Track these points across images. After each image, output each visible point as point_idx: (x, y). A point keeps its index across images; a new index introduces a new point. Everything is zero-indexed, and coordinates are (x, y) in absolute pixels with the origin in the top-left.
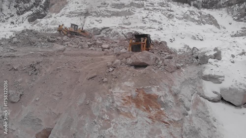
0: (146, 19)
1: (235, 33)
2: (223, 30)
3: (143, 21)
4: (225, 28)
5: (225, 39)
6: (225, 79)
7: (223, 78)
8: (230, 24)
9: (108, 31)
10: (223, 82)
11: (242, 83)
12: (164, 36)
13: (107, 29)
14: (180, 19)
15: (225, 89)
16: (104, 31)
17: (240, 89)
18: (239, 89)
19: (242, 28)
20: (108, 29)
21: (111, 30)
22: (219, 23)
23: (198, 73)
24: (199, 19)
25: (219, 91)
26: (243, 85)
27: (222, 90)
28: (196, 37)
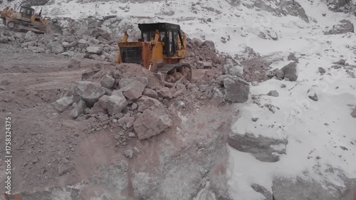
0: (197, 6)
1: (331, 28)
2: (314, 24)
3: (193, 9)
4: (316, 22)
5: (314, 38)
6: (289, 148)
7: (282, 147)
8: (324, 15)
9: (114, 22)
10: (282, 157)
11: (334, 165)
12: (213, 33)
13: (112, 19)
14: (249, 7)
15: (285, 181)
16: (107, 23)
17: (328, 184)
18: (324, 186)
19: (341, 22)
20: (115, 19)
21: (119, 21)
22: (307, 13)
23: (220, 128)
24: (278, 7)
25: (268, 185)
26: (337, 172)
27: (277, 182)
28: (266, 34)
